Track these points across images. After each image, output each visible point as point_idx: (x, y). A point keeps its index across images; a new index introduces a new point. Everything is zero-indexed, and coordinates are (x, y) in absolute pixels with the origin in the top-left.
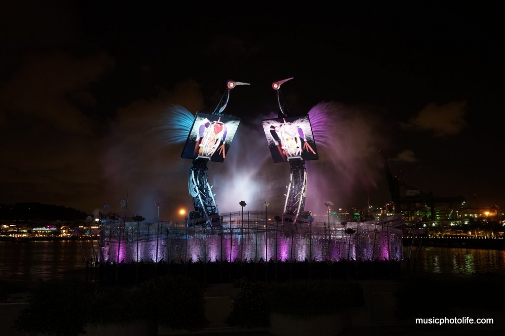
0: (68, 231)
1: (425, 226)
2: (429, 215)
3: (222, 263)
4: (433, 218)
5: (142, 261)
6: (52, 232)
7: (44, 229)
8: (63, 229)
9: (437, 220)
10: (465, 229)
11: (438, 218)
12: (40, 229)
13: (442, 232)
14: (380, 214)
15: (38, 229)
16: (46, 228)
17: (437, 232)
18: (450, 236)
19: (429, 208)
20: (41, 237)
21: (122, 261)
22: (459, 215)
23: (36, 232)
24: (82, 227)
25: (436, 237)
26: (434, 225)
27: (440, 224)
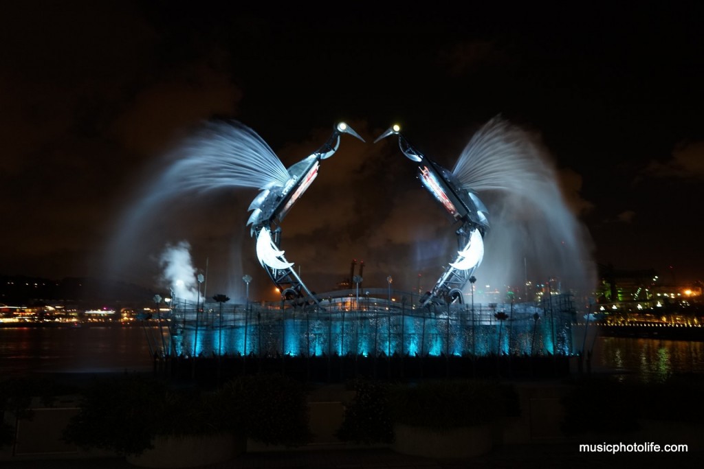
0: (131, 313)
1: (602, 308)
2: (608, 293)
3: (330, 357)
4: (614, 299)
5: (226, 355)
6: (110, 316)
7: (99, 312)
8: (123, 312)
9: (618, 300)
10: (658, 313)
11: (620, 299)
12: (95, 312)
13: (626, 318)
14: (542, 293)
15: (91, 312)
16: (102, 310)
17: (619, 317)
18: (636, 322)
19: (608, 285)
20: (96, 322)
21: (200, 355)
22: (649, 294)
23: (90, 316)
24: (148, 309)
25: (617, 323)
26: (614, 307)
27: (624, 306)
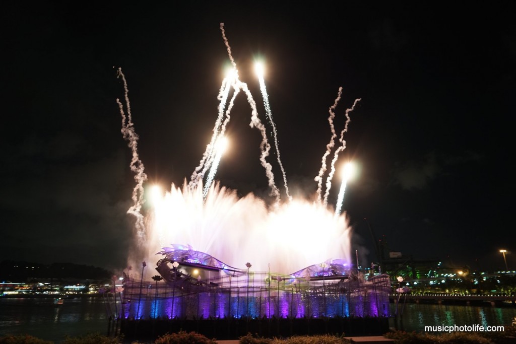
0: (95, 288)
1: (408, 284)
2: (411, 274)
4: (414, 277)
6: (81, 290)
7: (74, 287)
8: (90, 287)
9: (417, 278)
10: (443, 287)
11: (418, 277)
12: (71, 287)
13: (423, 290)
14: (368, 274)
15: (69, 287)
16: (77, 286)
17: (418, 290)
18: (430, 293)
19: (410, 268)
20: (71, 294)
22: (436, 274)
23: (67, 290)
24: (108, 285)
25: (418, 294)
26: (415, 283)
27: (421, 282)
